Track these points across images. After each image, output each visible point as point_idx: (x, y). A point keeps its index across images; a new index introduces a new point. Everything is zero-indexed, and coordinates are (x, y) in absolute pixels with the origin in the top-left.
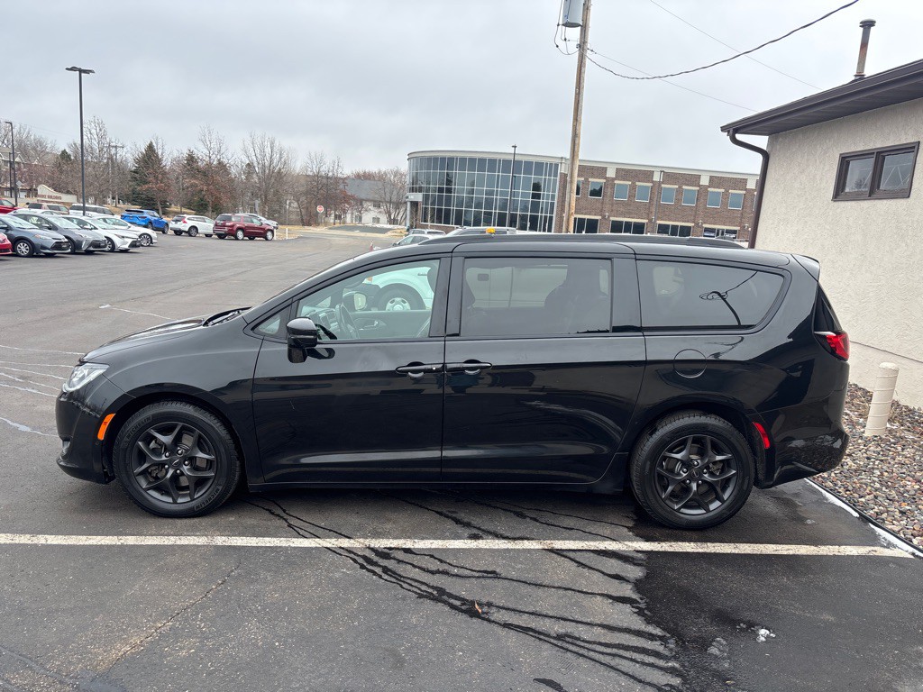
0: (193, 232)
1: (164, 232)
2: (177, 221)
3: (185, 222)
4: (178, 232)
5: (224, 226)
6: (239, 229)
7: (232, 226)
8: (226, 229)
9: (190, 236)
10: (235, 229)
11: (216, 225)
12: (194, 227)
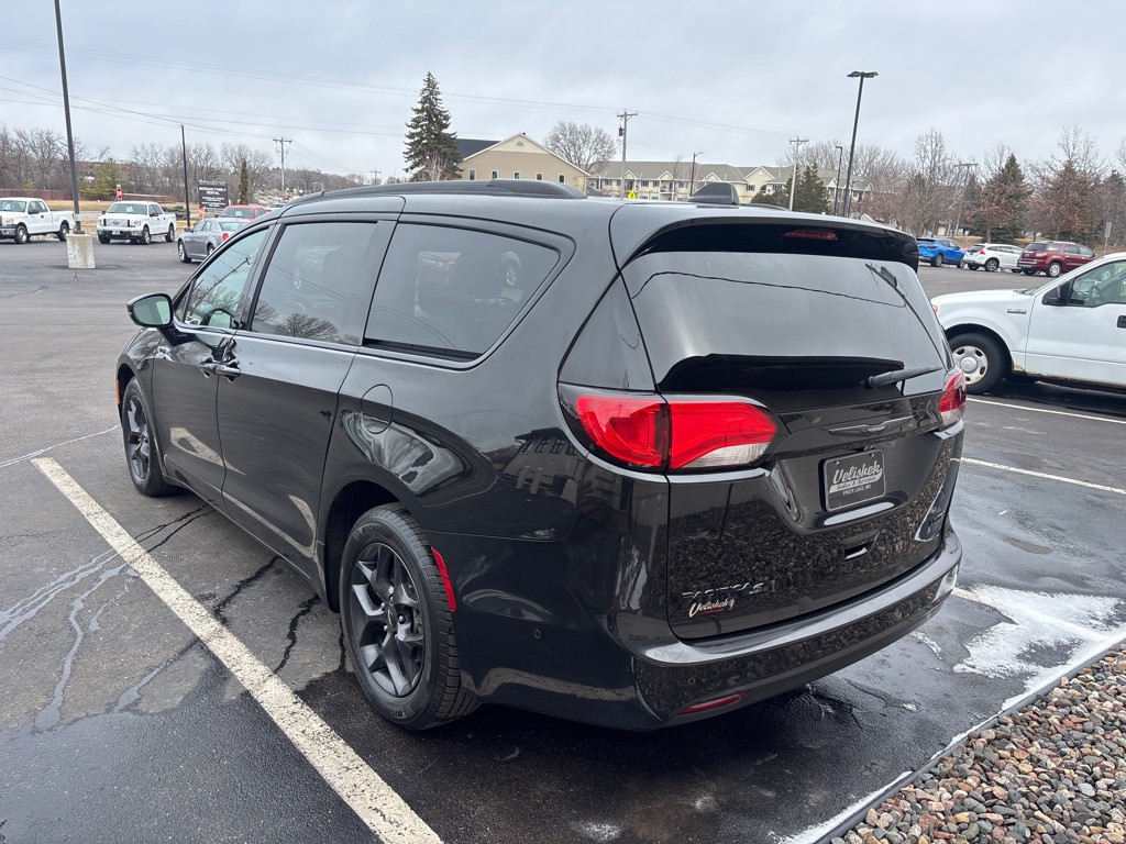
0: (992, 265)
1: (959, 267)
2: (973, 251)
3: (982, 253)
4: (974, 266)
5: (1032, 257)
6: (1055, 261)
7: (1045, 258)
8: (1035, 262)
9: (987, 270)
10: (1048, 261)
11: (1023, 256)
12: (995, 260)
